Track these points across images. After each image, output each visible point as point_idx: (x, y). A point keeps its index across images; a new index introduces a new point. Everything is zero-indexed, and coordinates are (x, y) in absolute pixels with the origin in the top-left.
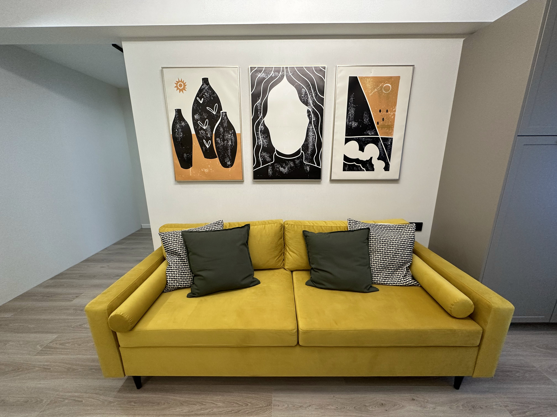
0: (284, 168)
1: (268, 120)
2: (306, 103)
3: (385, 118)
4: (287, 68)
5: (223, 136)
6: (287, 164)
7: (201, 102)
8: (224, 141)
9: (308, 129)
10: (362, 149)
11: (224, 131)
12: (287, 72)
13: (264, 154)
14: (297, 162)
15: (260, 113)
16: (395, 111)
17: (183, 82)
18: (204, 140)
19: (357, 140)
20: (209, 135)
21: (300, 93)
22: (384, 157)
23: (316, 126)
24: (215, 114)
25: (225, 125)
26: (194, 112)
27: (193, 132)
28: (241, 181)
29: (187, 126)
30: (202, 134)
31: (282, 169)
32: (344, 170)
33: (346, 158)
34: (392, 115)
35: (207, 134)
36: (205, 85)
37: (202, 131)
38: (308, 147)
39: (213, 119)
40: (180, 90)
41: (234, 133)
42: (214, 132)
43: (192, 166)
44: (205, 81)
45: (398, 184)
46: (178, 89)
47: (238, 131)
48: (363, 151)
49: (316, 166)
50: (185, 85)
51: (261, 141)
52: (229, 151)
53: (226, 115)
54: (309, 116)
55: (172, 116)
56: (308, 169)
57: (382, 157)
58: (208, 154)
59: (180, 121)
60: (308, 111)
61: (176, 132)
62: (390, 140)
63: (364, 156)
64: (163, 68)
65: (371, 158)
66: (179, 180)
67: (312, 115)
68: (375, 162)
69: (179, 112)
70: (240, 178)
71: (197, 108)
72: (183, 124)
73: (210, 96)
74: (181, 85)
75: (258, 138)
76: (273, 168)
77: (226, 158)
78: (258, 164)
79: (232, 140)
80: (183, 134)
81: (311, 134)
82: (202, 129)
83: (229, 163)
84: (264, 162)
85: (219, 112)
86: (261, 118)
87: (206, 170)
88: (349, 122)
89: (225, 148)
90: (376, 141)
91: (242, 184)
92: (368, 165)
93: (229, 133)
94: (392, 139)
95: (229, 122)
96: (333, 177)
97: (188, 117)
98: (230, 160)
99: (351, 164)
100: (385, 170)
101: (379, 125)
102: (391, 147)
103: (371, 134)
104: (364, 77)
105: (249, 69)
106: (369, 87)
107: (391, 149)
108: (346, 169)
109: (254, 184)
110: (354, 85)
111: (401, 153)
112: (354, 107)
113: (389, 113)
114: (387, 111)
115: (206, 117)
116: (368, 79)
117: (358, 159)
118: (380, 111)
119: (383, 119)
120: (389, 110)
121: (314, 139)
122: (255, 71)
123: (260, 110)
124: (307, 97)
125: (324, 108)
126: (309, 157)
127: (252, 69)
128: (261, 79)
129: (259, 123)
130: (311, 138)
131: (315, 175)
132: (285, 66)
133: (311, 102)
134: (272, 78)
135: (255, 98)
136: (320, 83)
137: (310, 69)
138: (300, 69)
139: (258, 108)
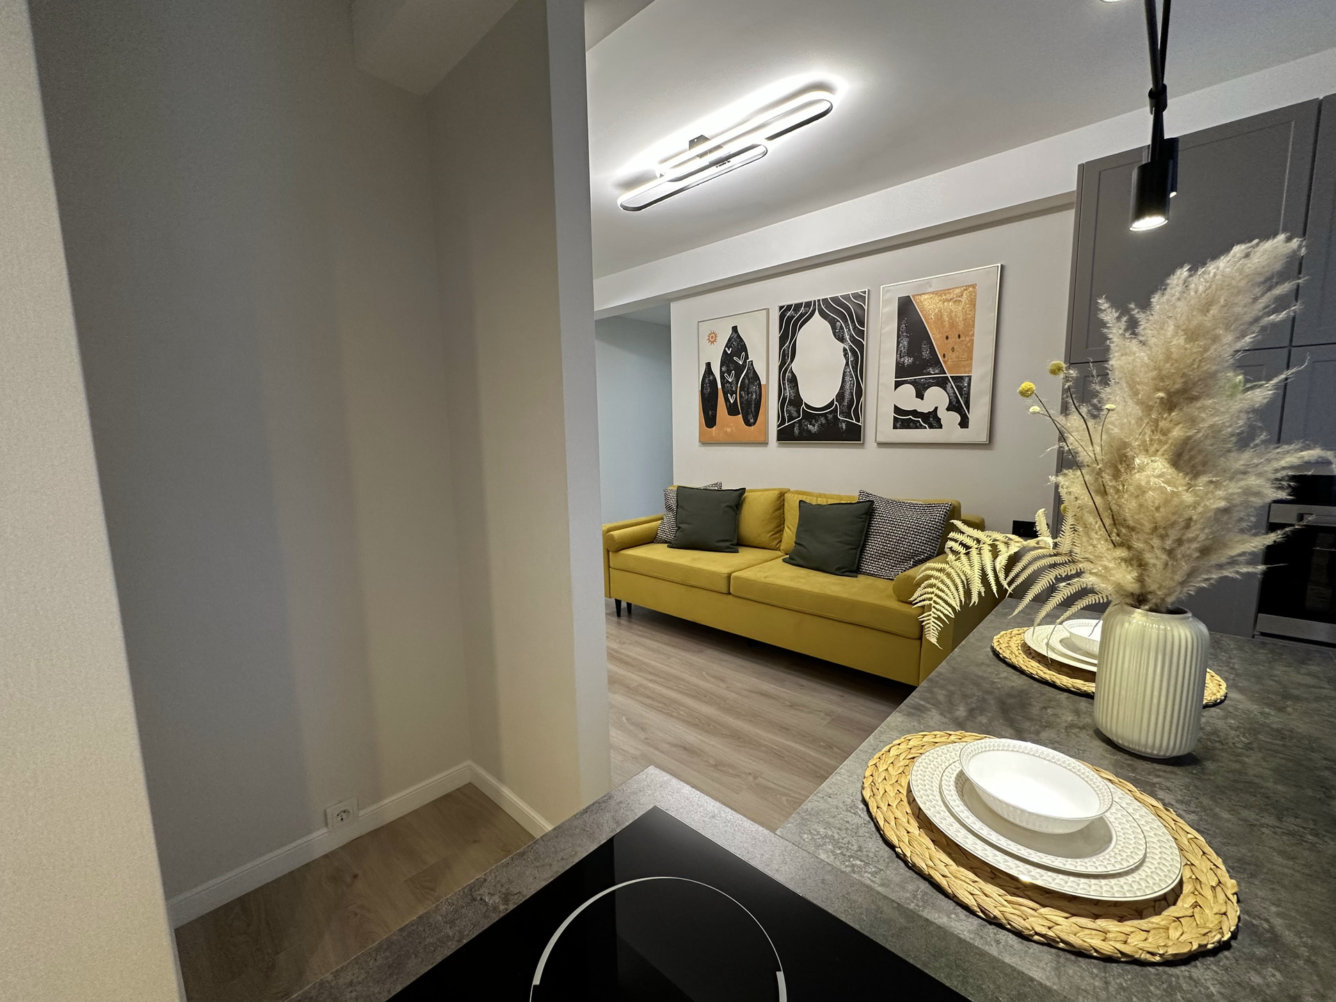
0: (814, 426)
1: (795, 366)
2: (842, 339)
3: (955, 347)
4: (819, 301)
5: (748, 388)
6: (816, 421)
7: (729, 352)
8: (748, 394)
9: (844, 372)
10: (920, 395)
11: (749, 383)
12: (819, 305)
13: (791, 408)
14: (830, 416)
15: (788, 358)
16: (973, 335)
17: (715, 334)
18: (729, 395)
19: (913, 383)
20: (734, 389)
21: (834, 328)
22: (959, 406)
23: (855, 368)
24: (741, 364)
25: (751, 375)
26: (722, 364)
27: (719, 386)
28: (765, 444)
29: (715, 379)
30: (728, 387)
31: (810, 427)
32: (895, 427)
33: (897, 410)
34: (969, 342)
35: (732, 387)
36: (734, 334)
37: (728, 385)
38: (844, 397)
39: (739, 369)
40: (712, 342)
41: (760, 384)
42: (739, 385)
43: (716, 425)
44: (735, 329)
45: (989, 450)
46: (710, 341)
47: (763, 382)
48: (922, 399)
49: (854, 422)
50: (716, 336)
51: (788, 392)
52: (753, 406)
53: (752, 364)
54: (846, 354)
55: (703, 370)
56: (844, 427)
57: (954, 406)
58: (732, 410)
59: (709, 375)
60: (845, 350)
61: (704, 387)
62: (967, 379)
63: (924, 406)
64: (699, 322)
65: (936, 408)
66: (704, 443)
67: (850, 354)
68: (942, 413)
69: (708, 365)
70: (762, 439)
71: (727, 360)
72: (711, 378)
73: (738, 344)
74: (712, 337)
75: (785, 389)
76: (800, 427)
77: (749, 414)
78: (783, 422)
79: (756, 392)
80: (711, 389)
81: (847, 378)
82: (728, 381)
83: (752, 421)
84: (791, 418)
85: (745, 362)
86: (789, 364)
87: (729, 430)
88: (901, 358)
89: (749, 402)
90: (942, 383)
91: (766, 447)
92: (932, 419)
93: (754, 385)
94: (970, 378)
95: (755, 372)
96: (881, 439)
97: (716, 371)
98: (753, 416)
99: (905, 419)
100: (961, 428)
101: (946, 358)
102: (969, 389)
103: (934, 373)
104: (921, 295)
105: (778, 309)
106: (928, 307)
107: (968, 394)
108: (898, 425)
109: (779, 447)
110: (906, 307)
111: (987, 399)
112: (907, 337)
113: (961, 339)
114: (959, 336)
115: (732, 368)
116: (926, 296)
117: (915, 410)
118: (947, 338)
119: (953, 349)
120: (963, 334)
121: (852, 385)
122: (784, 310)
123: (788, 353)
124: (843, 332)
125: (864, 343)
126: (845, 409)
127: (781, 308)
128: (791, 318)
129: (786, 370)
130: (848, 384)
131: (854, 434)
132: (816, 299)
133: (847, 337)
134: (802, 315)
135: (783, 340)
136: (860, 312)
137: (846, 297)
138: (835, 300)
139: (786, 352)
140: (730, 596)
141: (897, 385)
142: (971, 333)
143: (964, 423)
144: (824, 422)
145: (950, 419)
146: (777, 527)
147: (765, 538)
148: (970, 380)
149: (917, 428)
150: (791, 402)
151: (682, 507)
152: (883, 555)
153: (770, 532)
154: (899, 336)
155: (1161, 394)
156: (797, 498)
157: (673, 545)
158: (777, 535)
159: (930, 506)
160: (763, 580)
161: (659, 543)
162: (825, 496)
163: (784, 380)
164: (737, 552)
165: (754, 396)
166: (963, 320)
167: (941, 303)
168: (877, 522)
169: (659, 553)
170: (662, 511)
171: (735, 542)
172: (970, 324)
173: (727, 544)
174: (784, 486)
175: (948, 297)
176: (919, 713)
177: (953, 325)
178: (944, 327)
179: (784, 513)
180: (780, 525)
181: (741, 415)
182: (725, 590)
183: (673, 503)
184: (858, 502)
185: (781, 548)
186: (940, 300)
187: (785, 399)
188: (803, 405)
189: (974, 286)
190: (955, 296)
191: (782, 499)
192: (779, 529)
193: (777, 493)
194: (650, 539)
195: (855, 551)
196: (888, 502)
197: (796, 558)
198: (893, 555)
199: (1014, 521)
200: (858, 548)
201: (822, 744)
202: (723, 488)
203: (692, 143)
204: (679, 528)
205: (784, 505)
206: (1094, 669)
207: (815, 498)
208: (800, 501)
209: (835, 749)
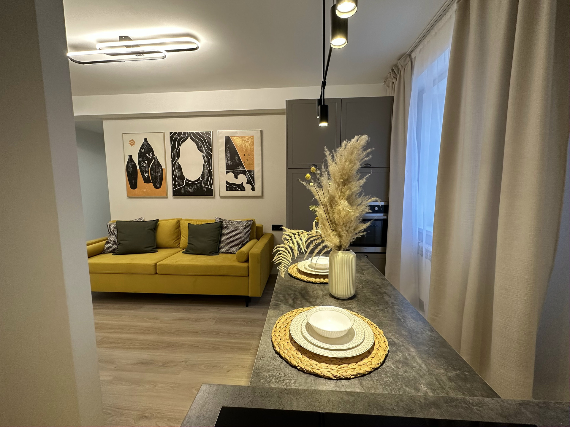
0: (191, 189)
1: (180, 161)
2: (202, 151)
3: (248, 159)
4: (190, 132)
5: (155, 170)
6: (192, 187)
7: (143, 151)
8: (155, 173)
9: (204, 166)
10: (236, 177)
11: (156, 167)
12: (190, 134)
13: (179, 180)
14: (198, 185)
15: (176, 157)
16: (254, 155)
17: (132, 140)
18: (144, 173)
19: (233, 172)
20: (147, 170)
21: (198, 146)
22: (251, 182)
23: (208, 164)
24: (150, 157)
25: (156, 163)
26: (139, 158)
27: (138, 168)
28: (166, 197)
29: (135, 164)
30: (143, 169)
31: (189, 189)
32: (227, 190)
33: (227, 183)
34: (253, 158)
35: (146, 169)
36: (145, 142)
37: (143, 167)
38: (204, 176)
39: (149, 161)
42: (150, 168)
43: (137, 188)
44: (146, 140)
45: (262, 199)
46: (131, 144)
47: (163, 167)
48: (237, 179)
49: (210, 187)
50: (134, 142)
51: (177, 173)
52: (159, 179)
53: (157, 158)
54: (204, 158)
55: (127, 159)
56: (205, 190)
57: (249, 182)
58: (147, 180)
59: (131, 162)
60: (203, 156)
61: (128, 168)
62: (253, 172)
63: (238, 182)
64: (123, 133)
65: (243, 183)
66: (130, 197)
67: (206, 158)
68: (245, 185)
69: (130, 157)
70: (165, 195)
71: (141, 155)
72: (133, 163)
73: (148, 148)
74: (132, 143)
75: (175, 171)
76: (184, 189)
77: (157, 183)
78: (175, 187)
79: (160, 172)
80: (133, 169)
81: (205, 168)
83: (158, 186)
84: (179, 185)
85: (153, 157)
86: (177, 160)
87: (145, 190)
88: (227, 161)
89: (156, 177)
90: (244, 173)
91: (167, 199)
92: (241, 187)
93: (159, 169)
94: (254, 171)
95: (158, 162)
96: (221, 195)
97: (136, 159)
98: (159, 184)
99: (231, 187)
100: (252, 190)
101: (245, 163)
102: (254, 176)
103: (241, 169)
104: (234, 137)
105: (169, 134)
106: (237, 142)
107: (254, 177)
108: (228, 189)
109: (174, 199)
110: (228, 141)
111: (260, 179)
112: (229, 153)
113: (250, 156)
114: (249, 155)
115: (145, 159)
116: (236, 138)
117: (235, 183)
118: (245, 155)
119: (247, 160)
120: (250, 154)
121: (208, 172)
122: (172, 135)
123: (176, 156)
124: (202, 148)
125: (212, 154)
126: (205, 182)
127: (171, 133)
128: (176, 139)
129: (175, 162)
130: (206, 171)
131: (210, 193)
132: (189, 132)
133: (204, 150)
134: (182, 138)
135: (173, 148)
136: (209, 140)
137: (203, 133)
138: (197, 133)
139: (175, 154)
140: (157, 275)
141: (227, 172)
142: (253, 154)
143: (253, 189)
144: (196, 187)
145: (248, 187)
146: (177, 237)
147: (171, 243)
148: (254, 172)
149: (236, 190)
150: (179, 178)
151: (120, 232)
152: (229, 244)
153: (173, 240)
154: (226, 153)
155: (342, 180)
156: (187, 223)
157: (115, 253)
158: (178, 241)
159: (245, 222)
160: (175, 263)
161: (106, 253)
162: (200, 221)
163: (174, 167)
164: (157, 252)
165: (159, 174)
166: (250, 149)
167: (241, 141)
168: (225, 231)
169: (108, 259)
170: (107, 235)
171: (155, 247)
172: (252, 151)
173: (151, 248)
174: (179, 217)
175: (244, 139)
176: (278, 307)
177: (246, 150)
178: (243, 151)
179: (180, 230)
180: (179, 236)
181: (152, 183)
182: (153, 272)
183: (114, 230)
184: (215, 222)
185: (180, 247)
186: (241, 140)
187: (175, 176)
188: (185, 179)
189: (253, 136)
190: (246, 139)
191: (179, 223)
192: (178, 238)
193: (175, 221)
194: (101, 252)
195: (216, 244)
196: (228, 221)
197: (189, 250)
198: (233, 243)
199: (272, 225)
200: (218, 242)
201: (214, 333)
202: (145, 220)
203: (122, 38)
204: (120, 243)
205: (180, 226)
206: (327, 274)
207: (195, 222)
208: (188, 224)
209: (221, 334)
